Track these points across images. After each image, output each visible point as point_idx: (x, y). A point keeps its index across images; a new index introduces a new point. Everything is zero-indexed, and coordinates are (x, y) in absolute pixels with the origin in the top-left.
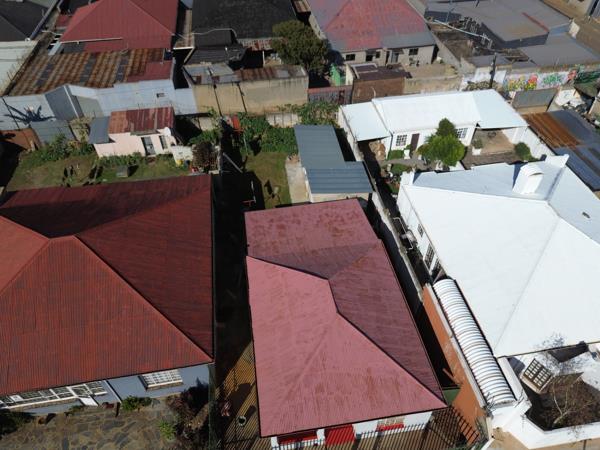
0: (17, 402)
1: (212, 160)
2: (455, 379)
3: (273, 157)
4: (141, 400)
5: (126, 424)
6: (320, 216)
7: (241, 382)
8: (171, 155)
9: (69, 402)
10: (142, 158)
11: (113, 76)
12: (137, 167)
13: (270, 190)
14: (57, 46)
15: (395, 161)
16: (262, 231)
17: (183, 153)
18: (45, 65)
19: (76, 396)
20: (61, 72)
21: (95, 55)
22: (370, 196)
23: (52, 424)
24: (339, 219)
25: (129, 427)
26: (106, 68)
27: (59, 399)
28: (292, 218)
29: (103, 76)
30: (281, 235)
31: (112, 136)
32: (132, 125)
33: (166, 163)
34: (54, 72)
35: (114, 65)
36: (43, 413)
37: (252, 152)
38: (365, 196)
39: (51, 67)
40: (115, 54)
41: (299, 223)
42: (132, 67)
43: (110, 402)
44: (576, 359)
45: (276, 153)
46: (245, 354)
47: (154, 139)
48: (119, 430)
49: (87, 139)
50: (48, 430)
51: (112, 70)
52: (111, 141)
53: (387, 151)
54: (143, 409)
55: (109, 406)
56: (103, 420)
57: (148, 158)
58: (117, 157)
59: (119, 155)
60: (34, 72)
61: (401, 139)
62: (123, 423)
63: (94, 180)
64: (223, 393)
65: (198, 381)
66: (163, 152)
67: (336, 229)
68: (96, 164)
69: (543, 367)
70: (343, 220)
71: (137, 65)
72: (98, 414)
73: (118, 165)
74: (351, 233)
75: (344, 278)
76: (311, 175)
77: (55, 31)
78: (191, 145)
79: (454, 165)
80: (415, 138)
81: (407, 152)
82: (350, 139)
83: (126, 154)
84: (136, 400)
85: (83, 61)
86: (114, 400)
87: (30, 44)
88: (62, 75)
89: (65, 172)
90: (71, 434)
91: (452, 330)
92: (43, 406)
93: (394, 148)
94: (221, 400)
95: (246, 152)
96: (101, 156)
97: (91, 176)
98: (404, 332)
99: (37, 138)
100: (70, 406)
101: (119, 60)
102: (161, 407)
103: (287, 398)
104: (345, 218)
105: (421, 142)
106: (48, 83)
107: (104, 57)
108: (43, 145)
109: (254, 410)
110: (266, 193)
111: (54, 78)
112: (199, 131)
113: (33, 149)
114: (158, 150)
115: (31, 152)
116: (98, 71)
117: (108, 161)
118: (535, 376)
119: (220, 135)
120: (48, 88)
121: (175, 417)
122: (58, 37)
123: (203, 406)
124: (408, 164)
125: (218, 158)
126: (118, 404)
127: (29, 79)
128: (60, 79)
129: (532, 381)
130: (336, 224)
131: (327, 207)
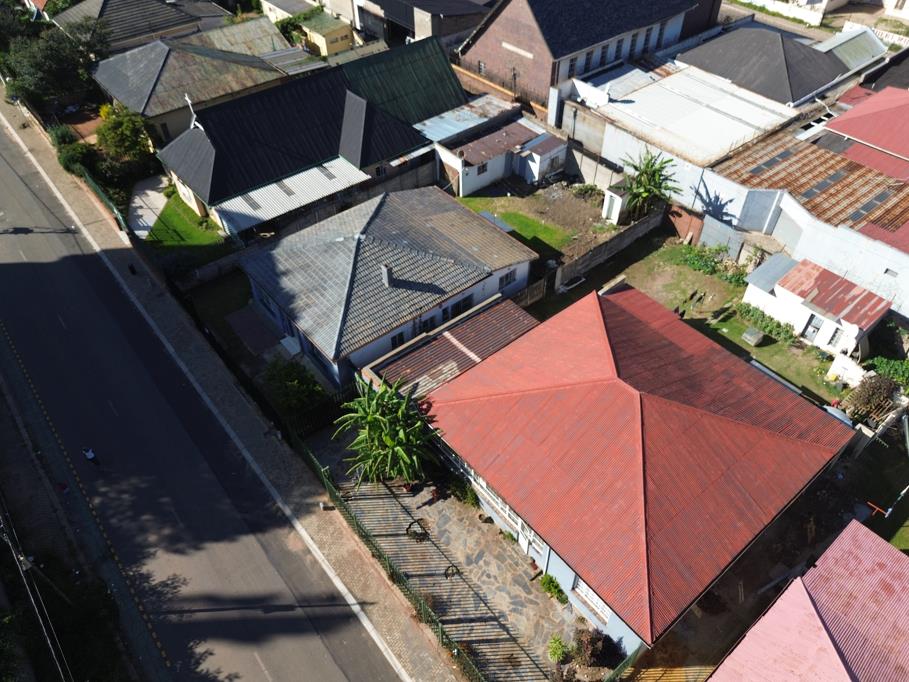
1: (882, 409)
4: (561, 592)
5: (531, 597)
8: (831, 358)
10: (791, 336)
11: (851, 211)
12: (775, 341)
14: (817, 129)
18: (781, 150)
19: (518, 528)
20: (790, 170)
21: (853, 167)
25: (531, 602)
26: (851, 194)
27: (506, 516)
29: (838, 203)
30: (874, 596)
31: (778, 289)
32: (815, 292)
33: (816, 363)
34: (785, 164)
35: (864, 195)
36: (487, 511)
39: (785, 156)
40: (880, 179)
42: (888, 211)
43: (537, 563)
48: (523, 594)
50: (479, 529)
51: (857, 201)
52: (772, 292)
54: (554, 600)
55: (534, 565)
56: (520, 570)
57: (798, 341)
58: (763, 314)
59: (768, 313)
60: (762, 153)
62: (530, 592)
63: (714, 322)
65: (620, 640)
66: (825, 348)
68: (732, 304)
71: (898, 211)
72: (520, 561)
73: (755, 323)
78: (867, 369)
83: (777, 318)
84: (557, 587)
85: (831, 167)
86: (541, 565)
87: (789, 111)
88: (790, 174)
89: (693, 295)
90: (490, 553)
92: (492, 507)
96: (746, 300)
97: (716, 315)
99: (700, 233)
100: (509, 530)
101: (878, 191)
102: (569, 618)
106: (764, 177)
107: (860, 177)
108: (699, 244)
111: (777, 174)
112: (903, 356)
113: (686, 243)
114: (820, 340)
120: (760, 184)
122: (829, 116)
125: (892, 415)
126: (541, 572)
127: (750, 160)
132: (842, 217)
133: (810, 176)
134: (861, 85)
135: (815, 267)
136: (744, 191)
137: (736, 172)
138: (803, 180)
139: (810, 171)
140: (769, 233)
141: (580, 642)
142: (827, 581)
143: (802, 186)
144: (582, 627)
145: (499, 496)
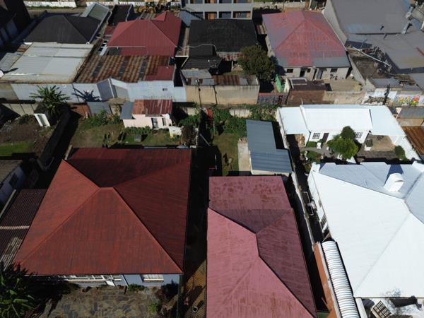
0: (73, 279)
1: (193, 137)
2: (328, 305)
3: (230, 138)
4: (140, 286)
5: (130, 300)
6: (256, 186)
7: (197, 284)
8: (168, 130)
9: (100, 282)
10: (150, 130)
11: (138, 74)
12: (147, 135)
13: (226, 161)
14: (105, 48)
15: (310, 149)
16: (218, 191)
17: (176, 131)
18: (98, 63)
19: (104, 279)
20: (106, 69)
21: (128, 58)
22: (290, 175)
23: (89, 293)
24: (268, 189)
25: (131, 301)
26: (134, 68)
27: (95, 280)
28: (238, 185)
29: (132, 74)
30: (230, 196)
31: (134, 116)
32: (147, 110)
33: (164, 135)
34: (103, 68)
35: (138, 66)
36: (85, 286)
37: (217, 132)
38: (287, 175)
39: (101, 64)
40: (139, 58)
41: (242, 189)
42: (150, 69)
43: (122, 285)
44: (407, 307)
45: (233, 134)
46: (201, 268)
47: (159, 119)
48: (126, 302)
49: (119, 114)
50: (87, 296)
51: (137, 70)
52: (133, 118)
53: (306, 141)
54: (139, 292)
55: (121, 287)
56: (117, 295)
57: (153, 131)
58: (136, 128)
59: (137, 126)
60: (91, 67)
61: (316, 135)
62: (128, 299)
63: (121, 141)
64: (186, 290)
65: (172, 281)
66: (163, 127)
67: (265, 196)
68: (122, 131)
69: (385, 307)
70: (270, 191)
71: (152, 67)
72: (115, 291)
73: (135, 133)
74: (274, 201)
75: (266, 233)
76: (253, 155)
77: (104, 37)
78: (180, 126)
79: (350, 158)
80: (326, 135)
81: (319, 144)
83: (141, 126)
84: (136, 286)
85: (120, 61)
86: (124, 284)
87: (89, 46)
88: (107, 71)
89: (105, 137)
90: (99, 300)
91: (330, 275)
92: (86, 282)
93: (311, 140)
94: (184, 295)
95: (214, 132)
96: (126, 127)
97: (119, 139)
98: (299, 272)
99: (90, 110)
100: (100, 284)
101: (142, 62)
102: (149, 293)
104: (271, 189)
105: (330, 138)
106: (99, 76)
107: (133, 60)
108: (93, 115)
109: (203, 304)
110: (223, 162)
111: (103, 73)
112: (187, 115)
113: (87, 117)
114: (160, 126)
115: (85, 119)
116: (129, 69)
117: (130, 130)
118: (381, 311)
119: (199, 120)
120: (99, 79)
121: (158, 301)
122: (106, 42)
123: (174, 296)
125: (197, 137)
126: (126, 287)
127: (88, 72)
128: (106, 74)
129: (378, 313)
130: (265, 193)
131: (261, 180)
132: (136, 78)
133: (115, 68)
134: (109, 25)
135: (141, 101)
136: (95, 85)
137: (86, 79)
138: (114, 71)
139: (114, 66)
140: (116, 97)
141: (159, 297)
142: (215, 202)
143: (115, 73)
144: (156, 291)
145: (85, 275)
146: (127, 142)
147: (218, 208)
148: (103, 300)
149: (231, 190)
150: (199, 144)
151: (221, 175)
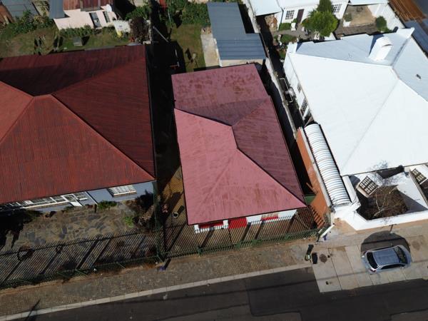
0: (29, 205)
1: (145, 32)
2: (313, 189)
3: (191, 29)
4: (110, 203)
5: (102, 217)
6: (227, 78)
7: (174, 191)
8: (113, 28)
9: (63, 204)
10: (92, 30)
12: (88, 38)
13: (190, 57)
15: (284, 32)
16: (184, 90)
17: (122, 27)
19: (67, 201)
22: (264, 61)
23: (54, 217)
24: (241, 80)
25: (104, 219)
27: (56, 203)
28: (206, 80)
30: (199, 93)
31: (67, 12)
33: (110, 34)
36: (48, 211)
37: (175, 24)
38: (260, 62)
41: (211, 83)
43: (90, 204)
44: (394, 177)
45: (194, 25)
46: (176, 174)
47: (99, 14)
48: (98, 220)
49: (48, 14)
50: (52, 221)
52: (66, 16)
53: (278, 24)
54: (111, 208)
55: (90, 206)
56: (87, 214)
57: (96, 31)
58: (73, 30)
59: (74, 27)
61: (289, 14)
62: (100, 217)
63: (57, 48)
64: (163, 199)
65: (146, 191)
66: (108, 25)
67: (238, 88)
68: (57, 35)
69: (372, 181)
70: (243, 81)
73: (74, 36)
74: (249, 91)
75: (243, 125)
76: (220, 44)
78: (128, 20)
79: (328, 36)
80: (301, 12)
81: (293, 25)
82: (250, 14)
83: (79, 26)
84: (107, 203)
89: (36, 43)
90: (68, 223)
91: (315, 158)
92: (47, 207)
93: (284, 21)
94: (162, 203)
95: (170, 25)
96: (60, 29)
97: (55, 45)
98: (282, 160)
99: (9, 13)
100: (64, 206)
102: (123, 207)
103: (204, 202)
104: (245, 79)
105: (305, 17)
108: (15, 19)
109: (183, 209)
110: (186, 59)
112: (134, 7)
113: (8, 23)
114: (103, 23)
115: (6, 25)
117: (66, 33)
118: (366, 187)
119: (150, 11)
121: (133, 213)
123: (150, 206)
124: (293, 35)
125: (150, 31)
126: (96, 205)
129: (363, 190)
130: (238, 84)
131: (232, 70)
142: (182, 101)
146: (65, 48)
147: (186, 108)
148: (72, 222)
149: (199, 86)
150: (154, 39)
151: (185, 72)
